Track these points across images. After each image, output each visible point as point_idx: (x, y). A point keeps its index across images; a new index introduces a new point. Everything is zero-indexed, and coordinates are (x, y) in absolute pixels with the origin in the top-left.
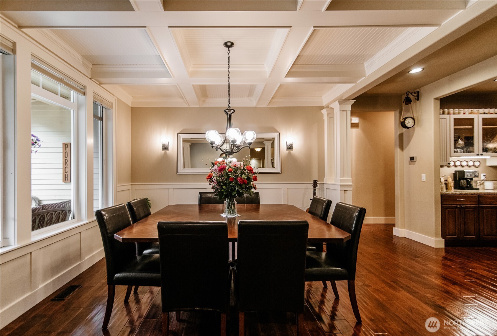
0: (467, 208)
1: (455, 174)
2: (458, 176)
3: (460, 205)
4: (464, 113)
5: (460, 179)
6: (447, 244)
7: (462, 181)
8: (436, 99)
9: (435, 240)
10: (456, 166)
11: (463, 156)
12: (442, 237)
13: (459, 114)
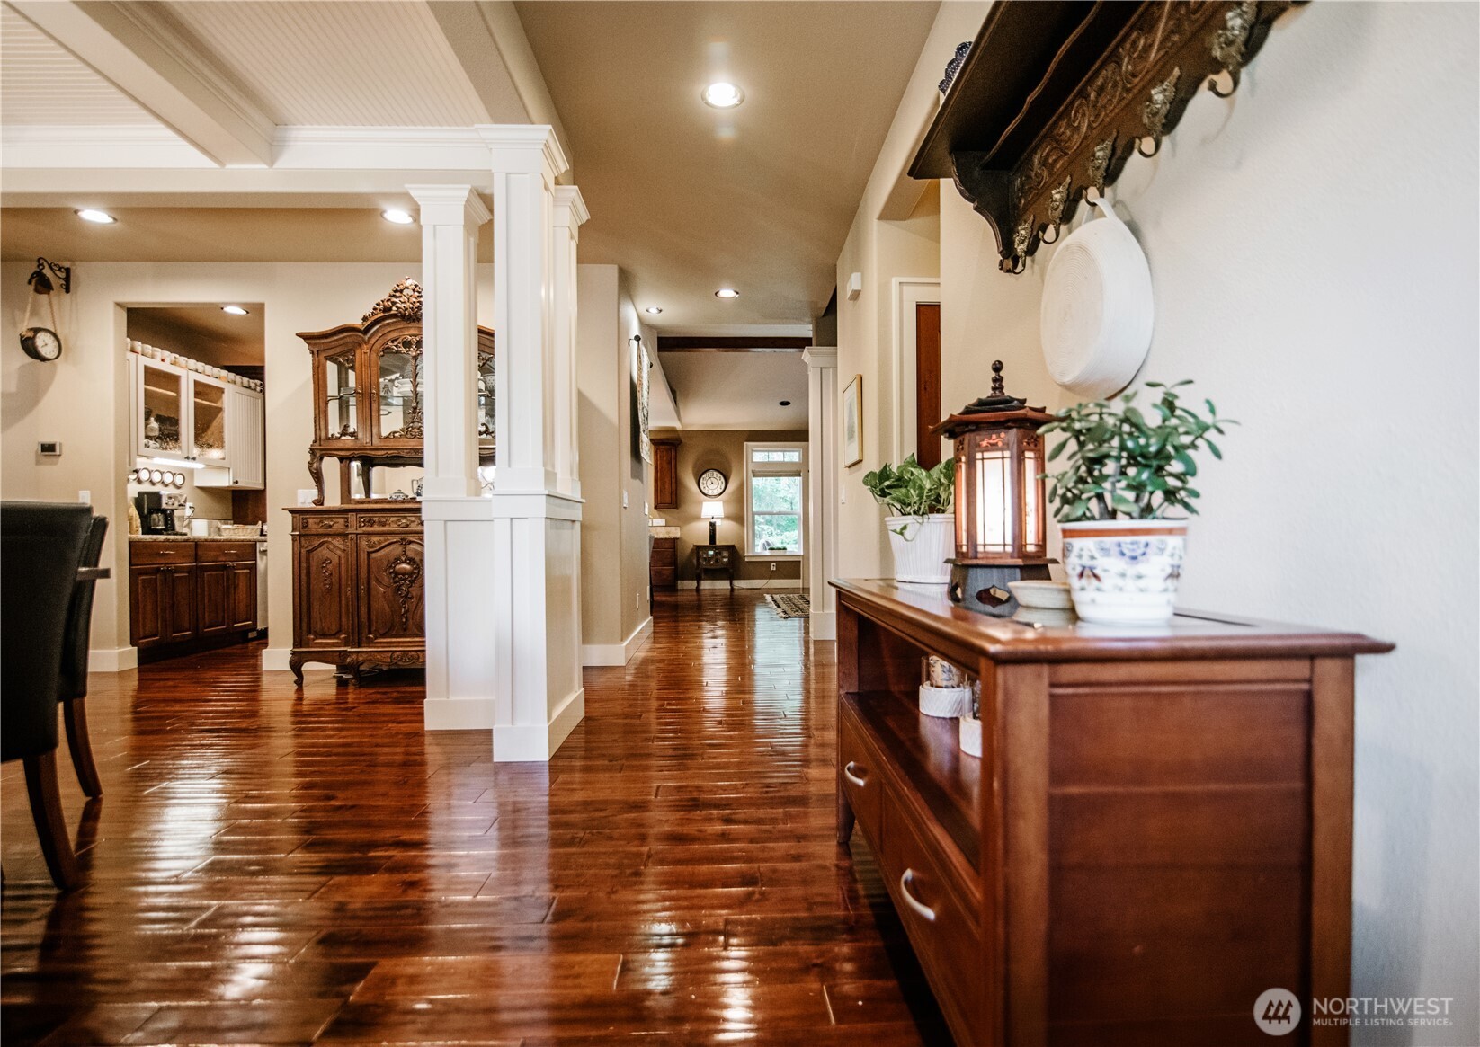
0: (178, 570)
1: (139, 502)
2: (146, 506)
3: (165, 564)
4: (164, 360)
5: (151, 512)
6: (143, 658)
7: (154, 516)
8: (119, 305)
9: (119, 653)
10: (139, 481)
11: (161, 456)
12: (133, 644)
13: (152, 358)
